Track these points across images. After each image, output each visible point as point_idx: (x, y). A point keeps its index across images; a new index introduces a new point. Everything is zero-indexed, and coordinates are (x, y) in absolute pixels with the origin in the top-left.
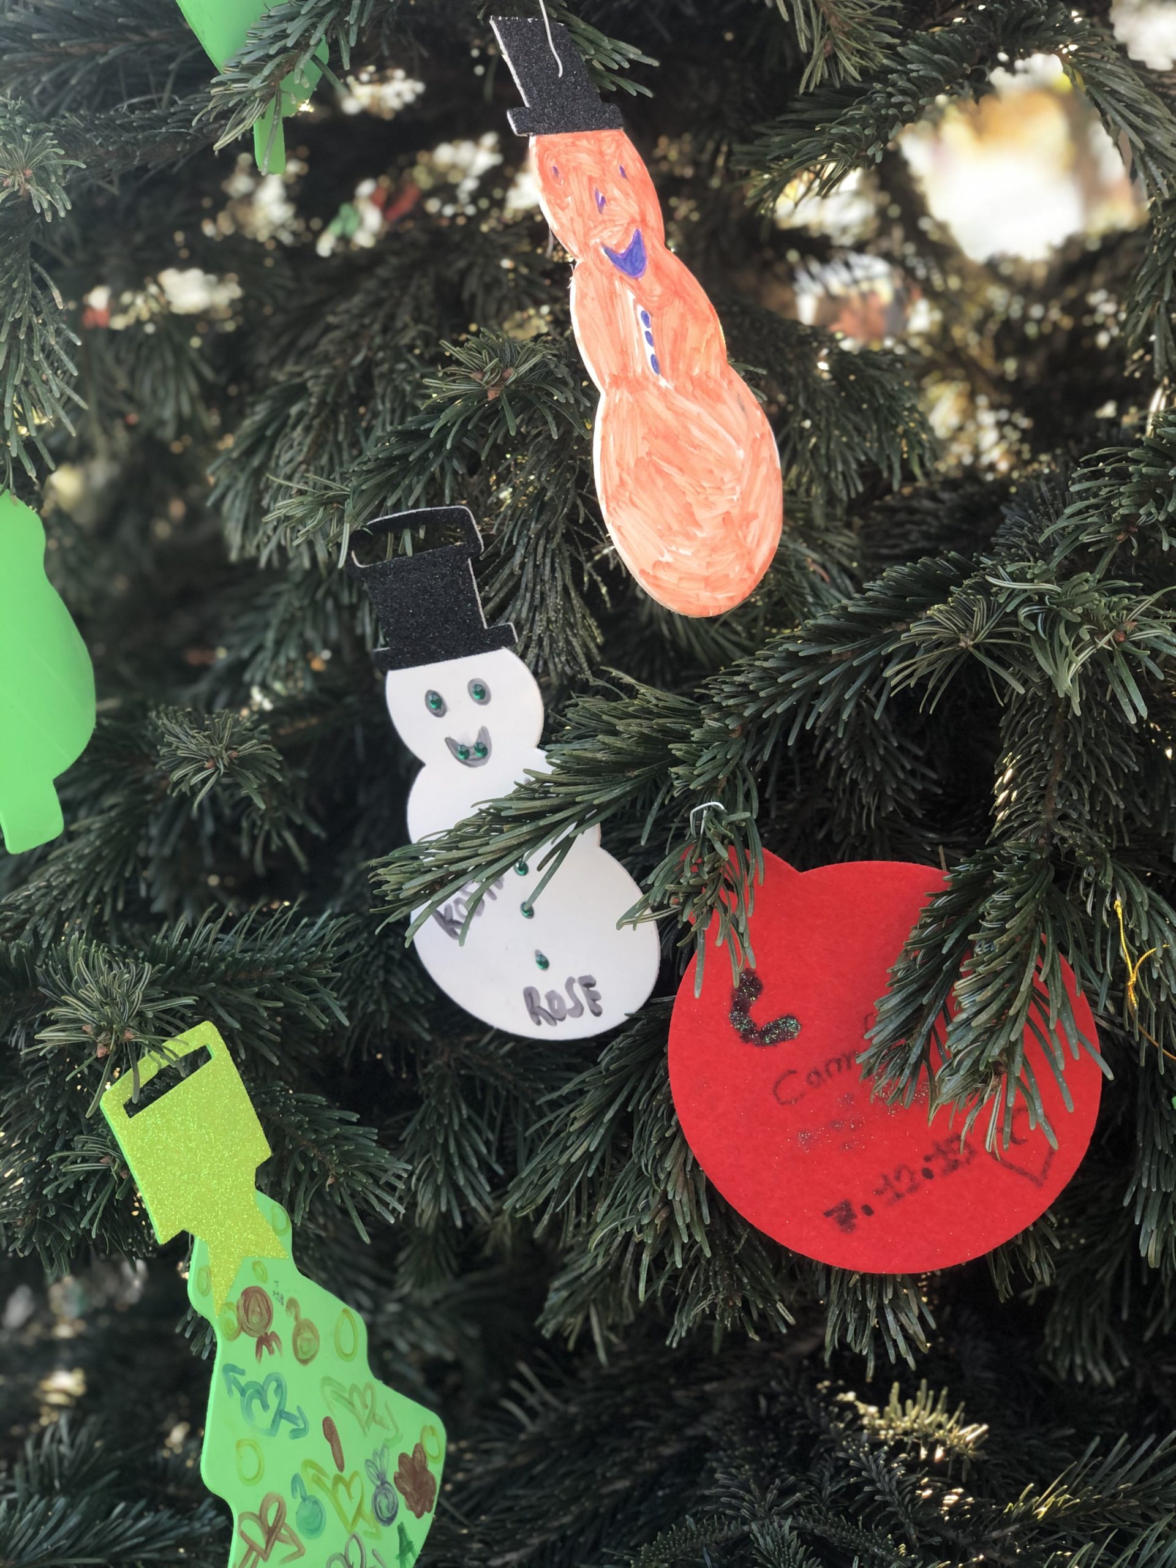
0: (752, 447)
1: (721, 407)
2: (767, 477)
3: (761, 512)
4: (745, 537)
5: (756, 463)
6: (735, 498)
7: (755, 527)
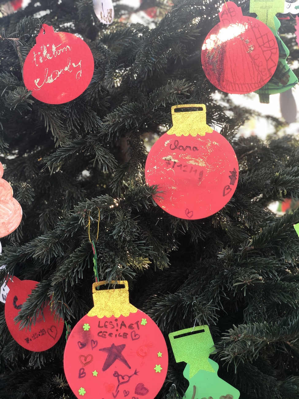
0: (15, 211)
1: (7, 205)
2: (18, 216)
3: (14, 222)
4: (8, 226)
5: (15, 213)
6: (7, 220)
7: (11, 225)
